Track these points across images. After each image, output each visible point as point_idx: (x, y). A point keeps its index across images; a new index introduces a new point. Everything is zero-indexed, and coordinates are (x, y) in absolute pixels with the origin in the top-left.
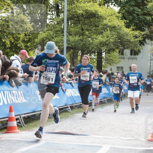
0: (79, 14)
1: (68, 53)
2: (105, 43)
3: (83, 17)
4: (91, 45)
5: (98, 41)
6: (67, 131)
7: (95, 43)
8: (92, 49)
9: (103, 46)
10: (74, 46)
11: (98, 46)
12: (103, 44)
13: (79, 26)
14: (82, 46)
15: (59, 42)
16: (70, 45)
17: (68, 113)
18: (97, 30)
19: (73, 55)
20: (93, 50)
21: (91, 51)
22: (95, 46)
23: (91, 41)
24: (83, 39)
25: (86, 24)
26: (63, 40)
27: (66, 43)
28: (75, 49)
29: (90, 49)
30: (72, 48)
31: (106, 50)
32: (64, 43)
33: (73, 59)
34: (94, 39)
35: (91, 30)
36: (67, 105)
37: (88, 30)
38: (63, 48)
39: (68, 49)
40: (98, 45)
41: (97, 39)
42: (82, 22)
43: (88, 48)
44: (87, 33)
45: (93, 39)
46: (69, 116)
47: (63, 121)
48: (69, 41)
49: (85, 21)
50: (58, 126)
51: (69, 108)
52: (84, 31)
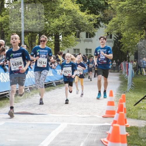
2: (61, 26)
4: (48, 28)
5: (55, 24)
7: (52, 26)
8: (49, 32)
9: (59, 29)
11: (55, 30)
12: (59, 27)
18: (54, 14)
19: (31, 39)
21: (49, 34)
23: (48, 25)
27: (23, 26)
29: (48, 32)
30: (30, 32)
31: (63, 33)
33: (31, 42)
34: (51, 23)
35: (48, 14)
36: (26, 86)
37: (45, 14)
39: (26, 33)
40: (55, 28)
41: (53, 23)
46: (28, 97)
47: (22, 101)
50: (18, 107)
51: (28, 89)
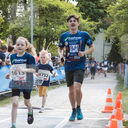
0: (44, 8)
1: (35, 41)
3: (47, 10)
4: (54, 33)
5: (60, 30)
6: (34, 106)
7: (57, 32)
10: (40, 35)
13: (44, 18)
14: (47, 35)
15: (27, 32)
16: (36, 34)
17: (35, 91)
18: (59, 21)
19: (39, 43)
20: (55, 38)
21: (54, 39)
22: (58, 35)
23: (54, 31)
24: (47, 29)
25: (49, 16)
26: (30, 30)
27: (33, 32)
28: (41, 38)
29: (53, 37)
30: (38, 37)
32: (31, 33)
33: (39, 46)
37: (51, 21)
38: (31, 37)
39: (35, 38)
40: (60, 34)
41: (59, 29)
42: (46, 14)
43: (52, 36)
44: (50, 24)
45: (56, 29)
46: (36, 93)
48: (35, 30)
49: (48, 13)
51: (36, 87)
52: (48, 22)
